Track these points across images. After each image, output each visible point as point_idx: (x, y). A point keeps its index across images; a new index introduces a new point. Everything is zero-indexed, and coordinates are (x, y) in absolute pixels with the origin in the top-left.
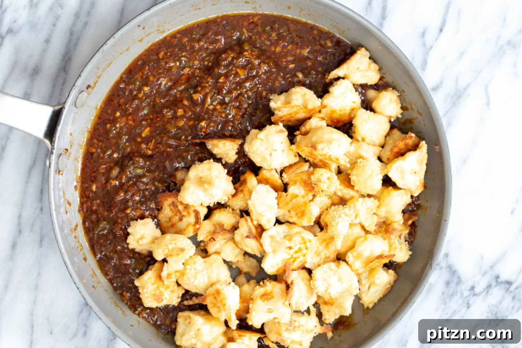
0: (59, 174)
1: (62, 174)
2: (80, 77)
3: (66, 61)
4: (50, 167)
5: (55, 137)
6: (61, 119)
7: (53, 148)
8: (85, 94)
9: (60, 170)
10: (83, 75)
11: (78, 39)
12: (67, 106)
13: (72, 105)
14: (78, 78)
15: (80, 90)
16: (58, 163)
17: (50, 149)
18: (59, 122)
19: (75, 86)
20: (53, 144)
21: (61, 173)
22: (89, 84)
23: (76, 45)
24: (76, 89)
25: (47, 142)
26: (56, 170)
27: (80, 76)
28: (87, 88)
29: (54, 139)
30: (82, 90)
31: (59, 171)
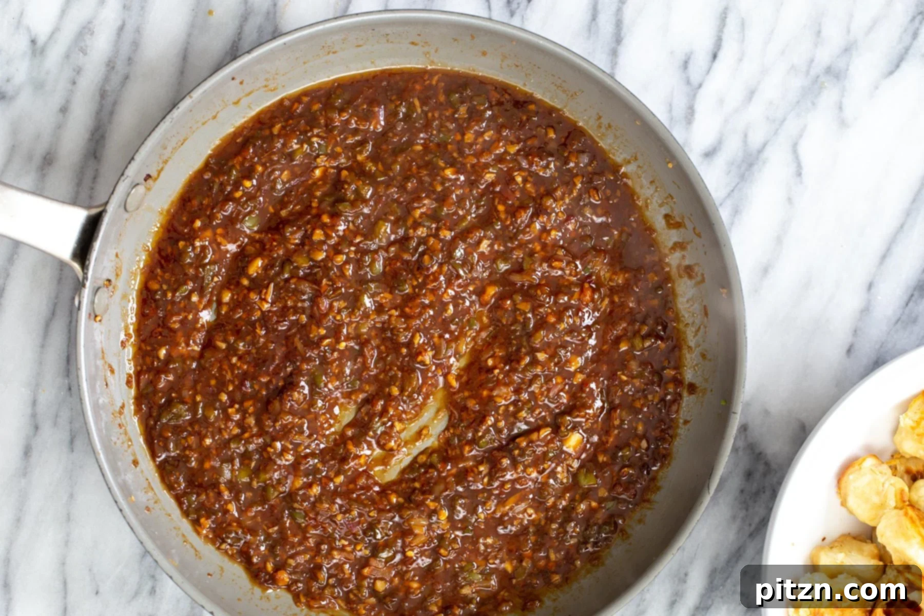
0: (95, 320)
1: (100, 321)
2: (132, 162)
3: (97, 142)
4: (79, 308)
5: (89, 260)
6: (99, 230)
7: (85, 278)
8: (141, 189)
9: (97, 313)
10: (139, 158)
11: (115, 103)
12: (111, 209)
13: (119, 206)
14: (130, 163)
15: (132, 182)
16: (93, 302)
17: (81, 279)
18: (96, 235)
19: (125, 176)
20: (85, 271)
21: (98, 319)
22: (148, 173)
23: (112, 113)
24: (126, 181)
25: (76, 266)
26: (90, 315)
27: (133, 159)
28: (146, 180)
29: (87, 263)
30: (137, 182)
31: (96, 316)
